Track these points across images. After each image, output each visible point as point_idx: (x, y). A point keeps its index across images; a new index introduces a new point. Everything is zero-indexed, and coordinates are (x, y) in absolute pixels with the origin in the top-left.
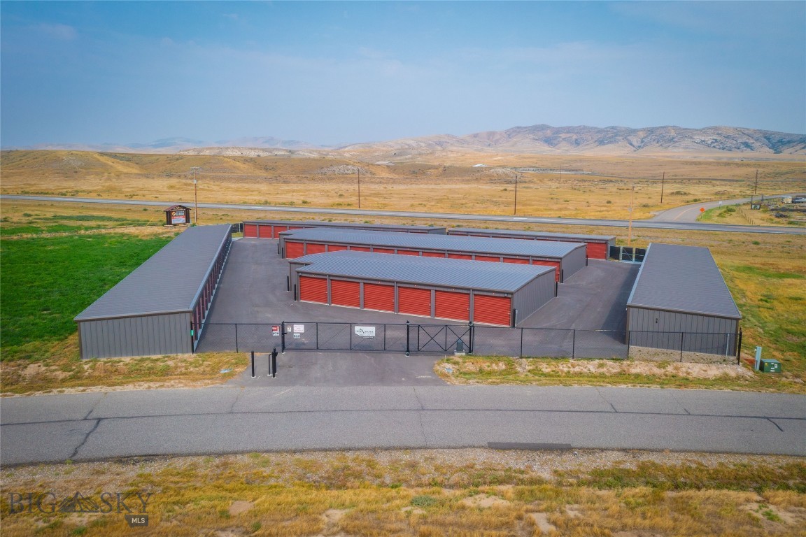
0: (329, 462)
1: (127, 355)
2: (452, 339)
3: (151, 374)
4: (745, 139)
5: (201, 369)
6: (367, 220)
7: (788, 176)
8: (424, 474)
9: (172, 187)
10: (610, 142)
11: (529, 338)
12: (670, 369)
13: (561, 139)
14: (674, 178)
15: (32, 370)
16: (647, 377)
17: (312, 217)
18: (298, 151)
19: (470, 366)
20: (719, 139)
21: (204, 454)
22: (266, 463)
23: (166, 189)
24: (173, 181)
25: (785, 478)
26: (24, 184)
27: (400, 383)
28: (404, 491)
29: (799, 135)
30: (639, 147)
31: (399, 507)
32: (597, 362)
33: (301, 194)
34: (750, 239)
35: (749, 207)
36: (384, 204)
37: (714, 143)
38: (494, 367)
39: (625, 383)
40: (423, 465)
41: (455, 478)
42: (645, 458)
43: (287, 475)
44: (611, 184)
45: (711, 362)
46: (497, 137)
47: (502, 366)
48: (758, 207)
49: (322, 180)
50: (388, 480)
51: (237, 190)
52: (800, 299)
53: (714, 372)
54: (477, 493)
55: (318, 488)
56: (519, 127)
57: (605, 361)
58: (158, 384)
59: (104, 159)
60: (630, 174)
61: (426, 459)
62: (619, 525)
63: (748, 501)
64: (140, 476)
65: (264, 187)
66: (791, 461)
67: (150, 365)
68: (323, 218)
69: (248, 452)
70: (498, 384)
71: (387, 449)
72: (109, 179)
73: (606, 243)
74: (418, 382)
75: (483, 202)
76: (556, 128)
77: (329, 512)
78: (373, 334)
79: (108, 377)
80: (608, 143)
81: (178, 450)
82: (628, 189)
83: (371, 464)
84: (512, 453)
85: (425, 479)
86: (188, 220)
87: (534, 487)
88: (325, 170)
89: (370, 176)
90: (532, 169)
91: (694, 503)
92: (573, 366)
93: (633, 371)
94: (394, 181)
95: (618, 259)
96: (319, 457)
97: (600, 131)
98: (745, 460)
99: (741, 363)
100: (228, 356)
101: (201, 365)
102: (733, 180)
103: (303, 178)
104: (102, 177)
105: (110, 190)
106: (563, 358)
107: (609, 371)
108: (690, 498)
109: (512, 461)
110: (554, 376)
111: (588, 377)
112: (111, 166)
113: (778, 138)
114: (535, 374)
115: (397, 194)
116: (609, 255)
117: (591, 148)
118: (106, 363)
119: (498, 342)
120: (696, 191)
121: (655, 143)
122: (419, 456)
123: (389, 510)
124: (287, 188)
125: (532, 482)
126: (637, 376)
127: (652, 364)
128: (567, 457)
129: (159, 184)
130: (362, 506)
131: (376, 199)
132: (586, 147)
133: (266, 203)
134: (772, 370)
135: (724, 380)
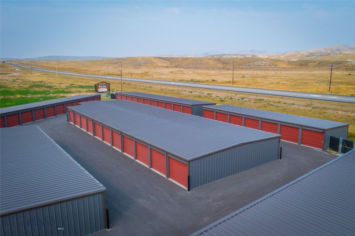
6: (209, 92)
73: (323, 133)
86: (109, 90)
88: (250, 64)
95: (337, 151)
115: (277, 76)
116: (327, 145)
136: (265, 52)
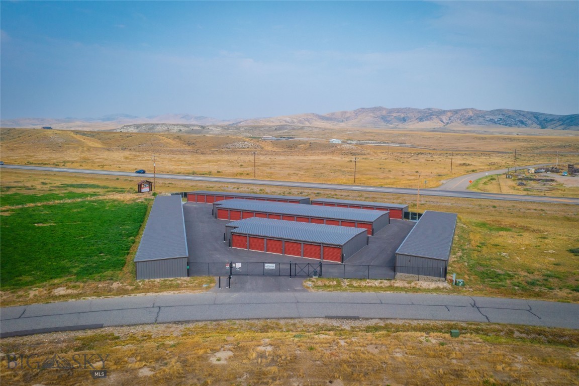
0: (261, 323)
1: (157, 278)
2: (311, 269)
3: (170, 287)
4: (521, 118)
5: (194, 285)
6: (261, 188)
7: (541, 149)
8: (299, 328)
9: (127, 158)
10: (427, 120)
11: (348, 269)
12: (413, 284)
13: (393, 117)
14: (467, 150)
15: (115, 285)
16: (401, 288)
17: (226, 186)
18: (208, 126)
19: (320, 283)
20: (502, 118)
21: (209, 321)
22: (235, 324)
23: (123, 160)
24: (127, 153)
25: (441, 329)
26: (26, 156)
27: (287, 291)
28: (291, 333)
29: (558, 116)
30: (448, 123)
31: (290, 338)
32: (379, 281)
33: (215, 164)
34: (491, 204)
35: (505, 176)
36: (271, 173)
37: (499, 121)
38: (331, 283)
39: (390, 291)
40: (298, 325)
41: (311, 329)
42: (388, 322)
43: (244, 328)
44: (422, 156)
45: (433, 281)
46: (348, 115)
47: (335, 283)
48: (511, 177)
49: (227, 153)
50: (284, 330)
51: (170, 160)
52: (498, 246)
53: (433, 285)
54: (319, 334)
55: (257, 332)
56: (363, 109)
57: (383, 281)
58: (178, 292)
59: (78, 137)
60: (437, 146)
61: (299, 322)
62: (369, 343)
63: (422, 336)
64: (186, 328)
65: (188, 158)
66: (446, 322)
67: (169, 283)
68: (233, 186)
69: (227, 320)
70: (332, 291)
71: (283, 318)
72: (83, 152)
73: (402, 210)
74: (296, 291)
75: (335, 171)
76: (390, 109)
77: (264, 339)
78: (274, 268)
79: (152, 288)
80: (425, 120)
81: (198, 319)
82: (432, 160)
83: (277, 324)
84: (334, 320)
85: (299, 329)
86: (151, 190)
87: (342, 332)
88: (229, 145)
89: (259, 150)
90: (371, 142)
91: (401, 337)
92: (368, 283)
93: (396, 285)
94: (276, 154)
95: (409, 219)
96: (256, 321)
97: (420, 111)
98: (428, 322)
99: (446, 281)
100: (205, 279)
101: (193, 283)
102: (505, 153)
103: (214, 151)
104: (78, 150)
105: (85, 160)
106: (364, 279)
107: (384, 285)
108: (400, 335)
109: (335, 323)
110: (359, 287)
111: (375, 288)
112: (84, 142)
113: (544, 117)
114: (350, 287)
115: (279, 164)
116: (403, 217)
117: (413, 124)
118: (149, 282)
119: (335, 271)
120: (477, 162)
121: (458, 120)
122: (296, 321)
123: (286, 339)
124: (204, 159)
125: (341, 330)
126: (397, 288)
127: (405, 282)
128: (357, 321)
129: (118, 155)
130: (276, 337)
131: (265, 169)
132: (411, 123)
133: (194, 173)
134: (460, 285)
135: (437, 290)
136: (206, 118)
